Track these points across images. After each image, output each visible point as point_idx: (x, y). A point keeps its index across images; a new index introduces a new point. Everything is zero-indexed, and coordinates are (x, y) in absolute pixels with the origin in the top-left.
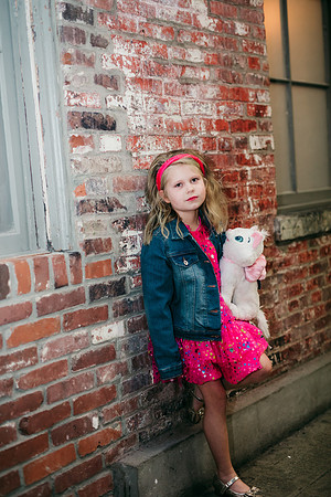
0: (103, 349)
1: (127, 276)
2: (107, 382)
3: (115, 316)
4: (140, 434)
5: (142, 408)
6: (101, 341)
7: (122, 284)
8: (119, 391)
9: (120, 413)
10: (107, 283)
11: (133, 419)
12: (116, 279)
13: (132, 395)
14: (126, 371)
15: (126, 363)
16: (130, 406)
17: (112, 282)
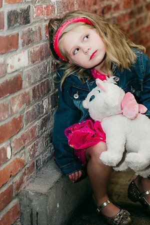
0: (15, 78)
1: (31, 5)
2: (17, 112)
3: (23, 46)
4: (37, 161)
5: (38, 137)
6: (13, 70)
7: (28, 12)
8: (24, 121)
9: (24, 142)
10: (19, 11)
11: (32, 147)
12: (25, 6)
13: (32, 124)
14: (29, 101)
15: (29, 93)
16: (31, 136)
17: (22, 10)
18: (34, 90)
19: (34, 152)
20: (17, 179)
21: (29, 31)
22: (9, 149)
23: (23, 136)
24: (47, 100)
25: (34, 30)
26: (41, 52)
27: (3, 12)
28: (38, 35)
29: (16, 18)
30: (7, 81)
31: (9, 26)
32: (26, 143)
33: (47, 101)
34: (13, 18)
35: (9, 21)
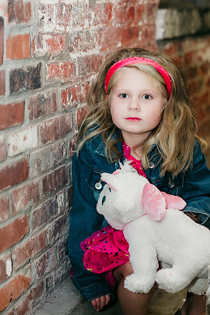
0: (18, 164)
1: (43, 62)
2: (21, 212)
3: (31, 119)
4: (47, 280)
5: (49, 246)
6: (17, 153)
7: (39, 72)
8: (30, 224)
9: (30, 253)
10: (25, 69)
11: (41, 260)
12: (34, 64)
13: (41, 229)
14: (38, 196)
15: (37, 185)
16: (39, 244)
17: (30, 69)
18: (44, 181)
19: (44, 267)
20: (19, 304)
21: (40, 99)
22: (9, 263)
23: (28, 245)
24: (62, 195)
25: (46, 96)
26: (55, 128)
27: (3, 71)
28: (52, 104)
29: (21, 80)
30: (7, 167)
31: (12, 91)
32: (33, 255)
33: (63, 197)
34: (17, 79)
35: (12, 83)
